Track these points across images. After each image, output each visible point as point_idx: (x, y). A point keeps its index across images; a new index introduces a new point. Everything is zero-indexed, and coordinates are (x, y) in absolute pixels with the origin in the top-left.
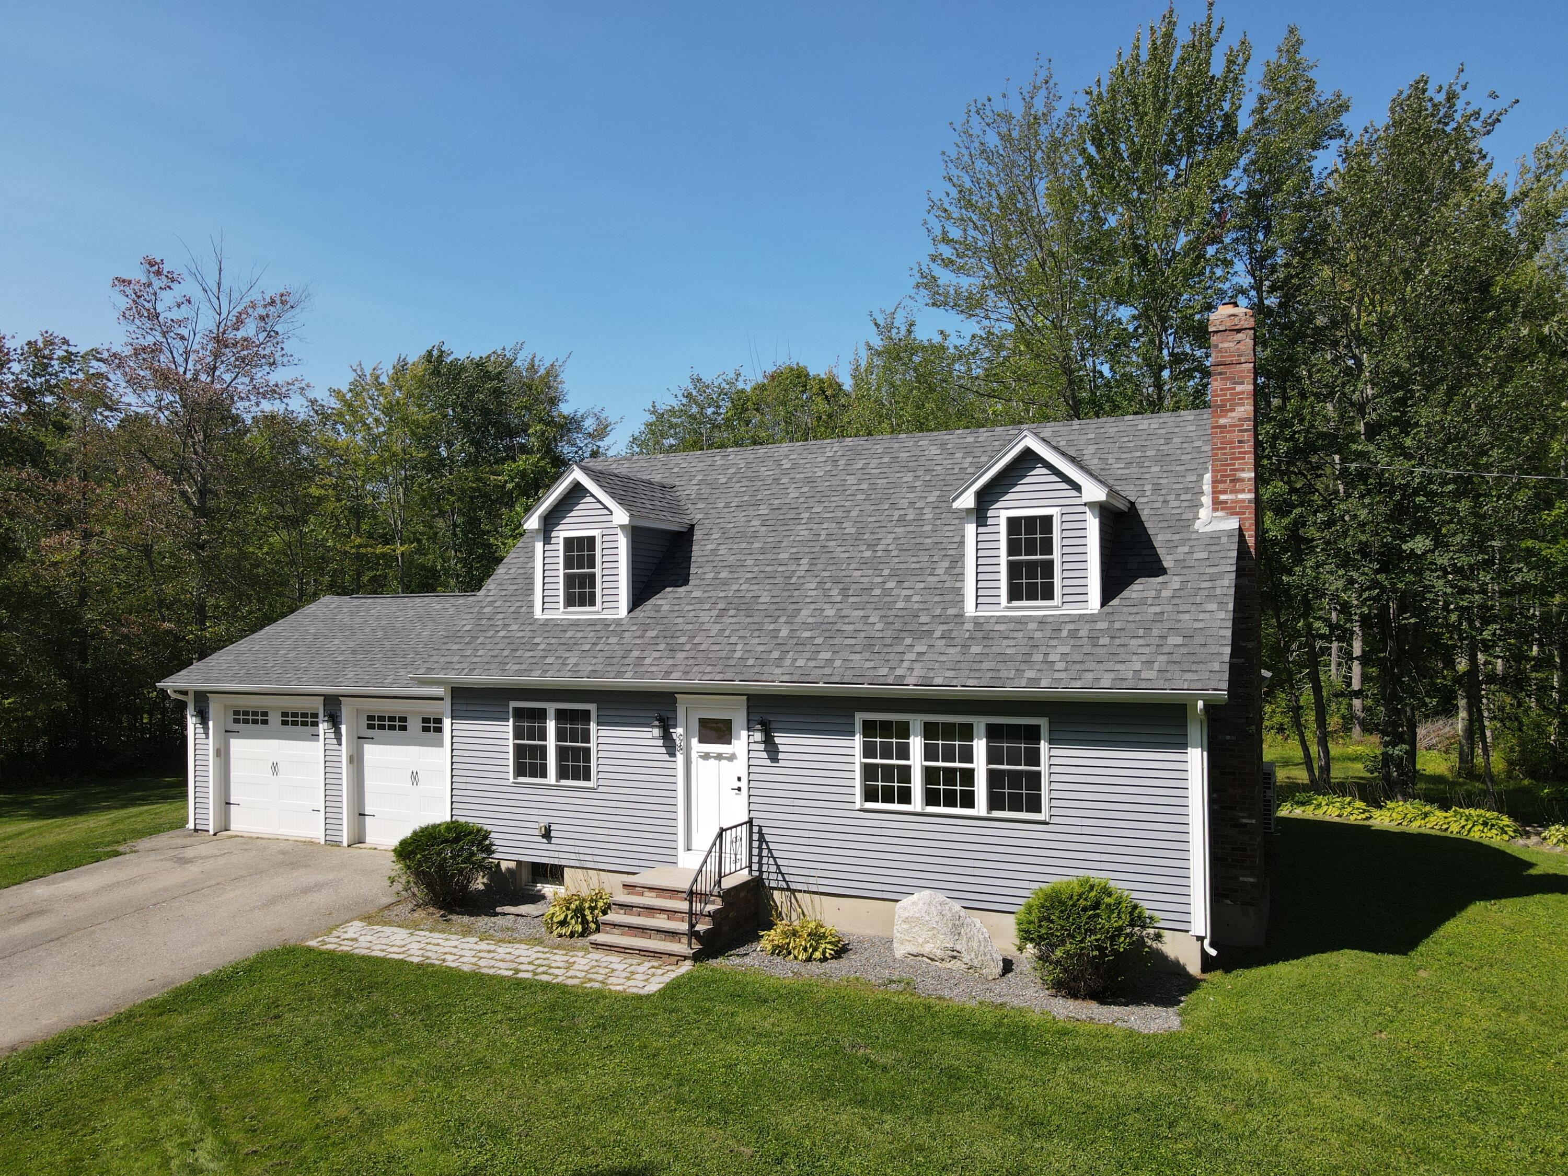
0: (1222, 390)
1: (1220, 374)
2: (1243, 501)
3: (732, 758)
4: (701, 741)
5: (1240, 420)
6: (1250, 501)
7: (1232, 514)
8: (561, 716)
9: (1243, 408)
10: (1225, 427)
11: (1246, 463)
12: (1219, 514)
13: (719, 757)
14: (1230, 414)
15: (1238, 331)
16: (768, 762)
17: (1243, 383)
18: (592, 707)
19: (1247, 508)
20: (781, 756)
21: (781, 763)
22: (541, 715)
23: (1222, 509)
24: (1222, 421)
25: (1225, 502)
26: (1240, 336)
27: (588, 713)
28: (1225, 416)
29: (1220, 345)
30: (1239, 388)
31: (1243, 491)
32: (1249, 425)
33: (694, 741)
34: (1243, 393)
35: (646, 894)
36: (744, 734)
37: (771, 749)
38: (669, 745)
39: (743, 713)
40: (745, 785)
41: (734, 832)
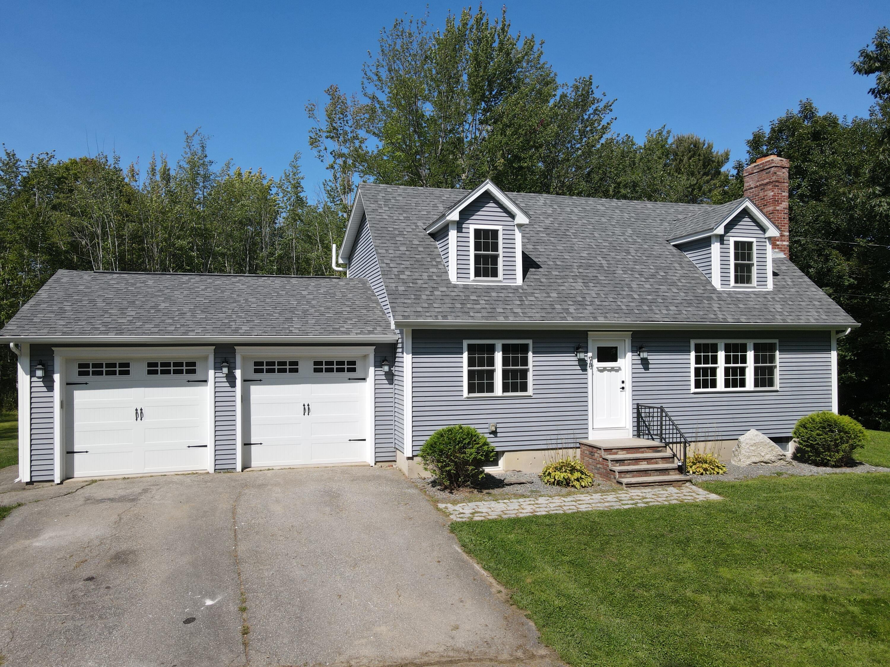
0: (778, 193)
1: (777, 186)
2: (784, 245)
3: (618, 370)
4: (599, 361)
5: (784, 208)
6: (787, 246)
7: (781, 251)
8: (506, 349)
9: (785, 203)
10: (778, 211)
11: (786, 228)
12: (777, 250)
13: (612, 369)
14: (781, 205)
15: (784, 168)
16: (643, 371)
17: (784, 192)
18: (530, 342)
19: (786, 248)
20: (650, 366)
21: (651, 371)
22: (491, 349)
23: (778, 248)
24: (778, 208)
25: (778, 245)
26: (784, 170)
27: (527, 345)
28: (778, 206)
29: (777, 173)
30: (784, 194)
31: (784, 241)
32: (786, 211)
33: (595, 361)
34: (784, 196)
35: (620, 453)
36: (629, 355)
37: (645, 363)
38: (583, 365)
39: (628, 343)
40: (628, 385)
41: (651, 410)
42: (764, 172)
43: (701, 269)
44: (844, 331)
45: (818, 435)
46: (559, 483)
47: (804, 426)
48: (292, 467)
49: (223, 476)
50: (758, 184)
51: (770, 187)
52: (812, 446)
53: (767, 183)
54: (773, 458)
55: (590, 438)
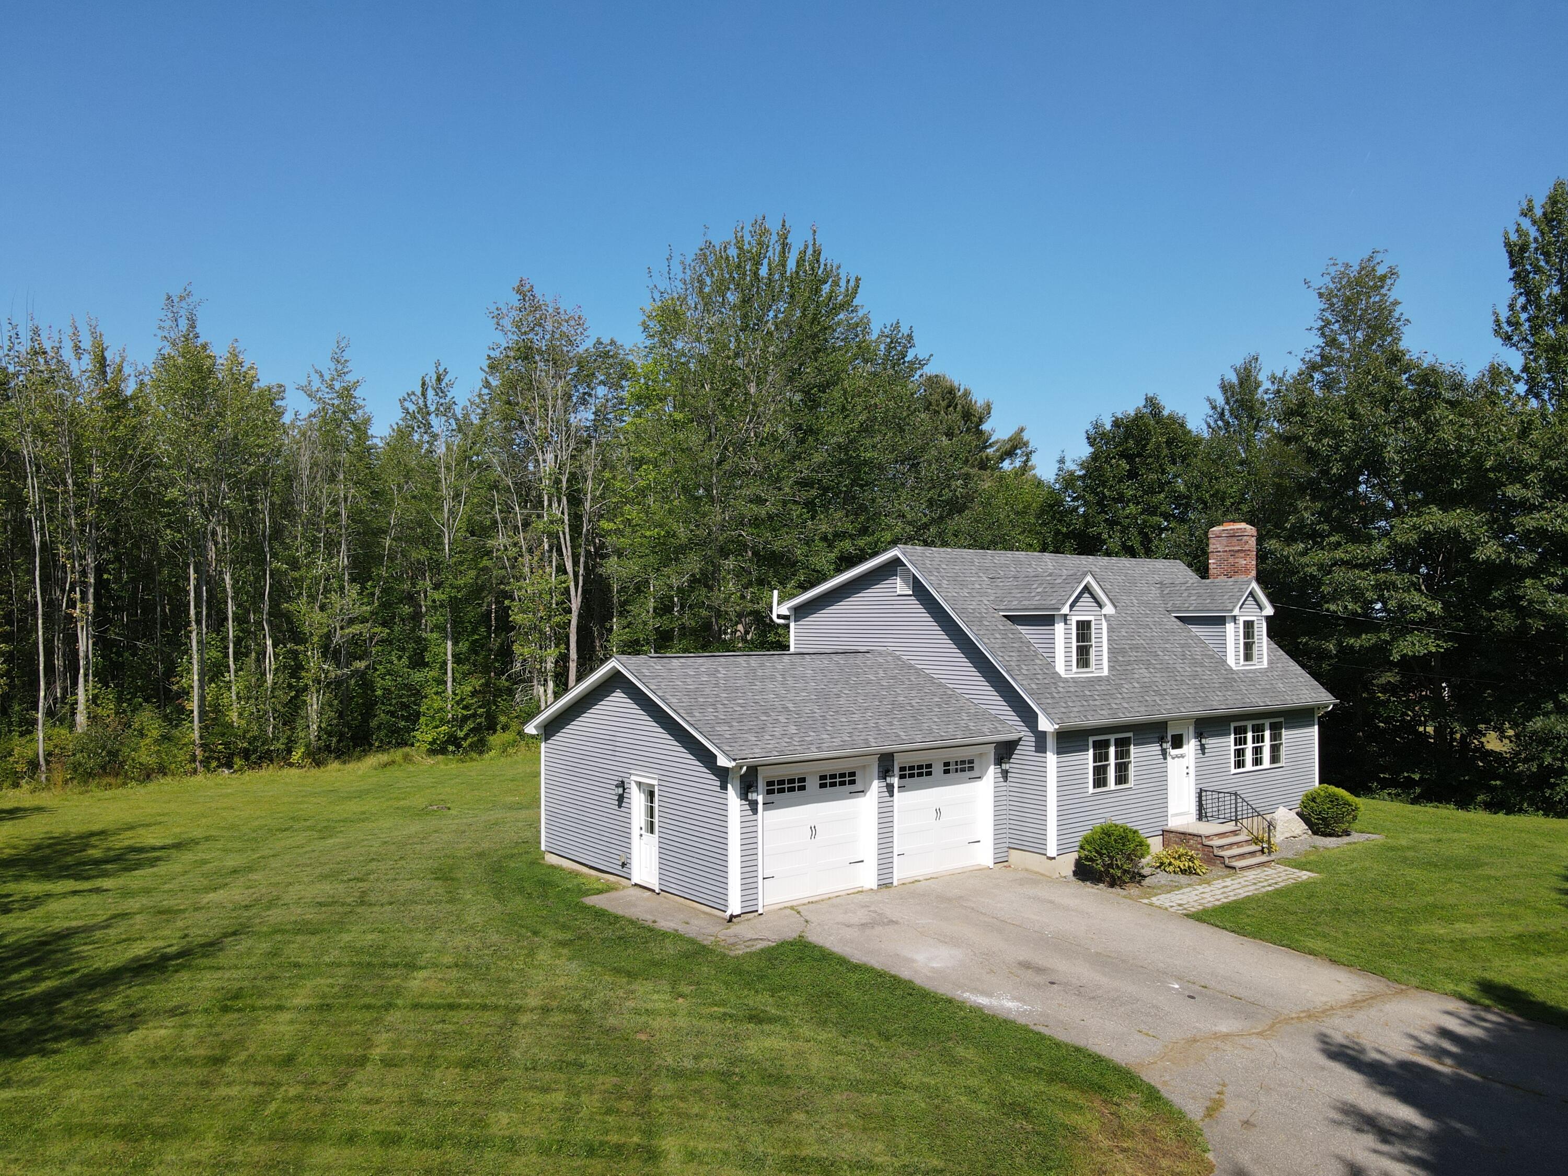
4: (1173, 749)
8: (1117, 743)
13: (1181, 756)
16: (1202, 755)
18: (1131, 735)
20: (1207, 751)
21: (1207, 755)
22: (1108, 744)
27: (1129, 738)
33: (1171, 748)
35: (1214, 838)
36: (1193, 740)
37: (1203, 748)
38: (1164, 753)
39: (1192, 729)
40: (1192, 771)
41: (1222, 795)
42: (1235, 539)
43: (1211, 646)
44: (1328, 707)
45: (1329, 808)
46: (1183, 872)
47: (1314, 800)
48: (934, 876)
49: (885, 891)
50: (1227, 549)
51: (1242, 555)
52: (1323, 819)
53: (1239, 551)
54: (1300, 833)
55: (1170, 825)
